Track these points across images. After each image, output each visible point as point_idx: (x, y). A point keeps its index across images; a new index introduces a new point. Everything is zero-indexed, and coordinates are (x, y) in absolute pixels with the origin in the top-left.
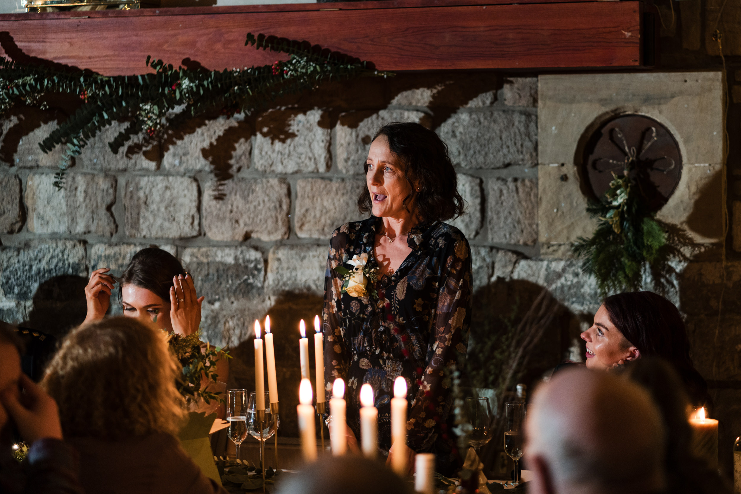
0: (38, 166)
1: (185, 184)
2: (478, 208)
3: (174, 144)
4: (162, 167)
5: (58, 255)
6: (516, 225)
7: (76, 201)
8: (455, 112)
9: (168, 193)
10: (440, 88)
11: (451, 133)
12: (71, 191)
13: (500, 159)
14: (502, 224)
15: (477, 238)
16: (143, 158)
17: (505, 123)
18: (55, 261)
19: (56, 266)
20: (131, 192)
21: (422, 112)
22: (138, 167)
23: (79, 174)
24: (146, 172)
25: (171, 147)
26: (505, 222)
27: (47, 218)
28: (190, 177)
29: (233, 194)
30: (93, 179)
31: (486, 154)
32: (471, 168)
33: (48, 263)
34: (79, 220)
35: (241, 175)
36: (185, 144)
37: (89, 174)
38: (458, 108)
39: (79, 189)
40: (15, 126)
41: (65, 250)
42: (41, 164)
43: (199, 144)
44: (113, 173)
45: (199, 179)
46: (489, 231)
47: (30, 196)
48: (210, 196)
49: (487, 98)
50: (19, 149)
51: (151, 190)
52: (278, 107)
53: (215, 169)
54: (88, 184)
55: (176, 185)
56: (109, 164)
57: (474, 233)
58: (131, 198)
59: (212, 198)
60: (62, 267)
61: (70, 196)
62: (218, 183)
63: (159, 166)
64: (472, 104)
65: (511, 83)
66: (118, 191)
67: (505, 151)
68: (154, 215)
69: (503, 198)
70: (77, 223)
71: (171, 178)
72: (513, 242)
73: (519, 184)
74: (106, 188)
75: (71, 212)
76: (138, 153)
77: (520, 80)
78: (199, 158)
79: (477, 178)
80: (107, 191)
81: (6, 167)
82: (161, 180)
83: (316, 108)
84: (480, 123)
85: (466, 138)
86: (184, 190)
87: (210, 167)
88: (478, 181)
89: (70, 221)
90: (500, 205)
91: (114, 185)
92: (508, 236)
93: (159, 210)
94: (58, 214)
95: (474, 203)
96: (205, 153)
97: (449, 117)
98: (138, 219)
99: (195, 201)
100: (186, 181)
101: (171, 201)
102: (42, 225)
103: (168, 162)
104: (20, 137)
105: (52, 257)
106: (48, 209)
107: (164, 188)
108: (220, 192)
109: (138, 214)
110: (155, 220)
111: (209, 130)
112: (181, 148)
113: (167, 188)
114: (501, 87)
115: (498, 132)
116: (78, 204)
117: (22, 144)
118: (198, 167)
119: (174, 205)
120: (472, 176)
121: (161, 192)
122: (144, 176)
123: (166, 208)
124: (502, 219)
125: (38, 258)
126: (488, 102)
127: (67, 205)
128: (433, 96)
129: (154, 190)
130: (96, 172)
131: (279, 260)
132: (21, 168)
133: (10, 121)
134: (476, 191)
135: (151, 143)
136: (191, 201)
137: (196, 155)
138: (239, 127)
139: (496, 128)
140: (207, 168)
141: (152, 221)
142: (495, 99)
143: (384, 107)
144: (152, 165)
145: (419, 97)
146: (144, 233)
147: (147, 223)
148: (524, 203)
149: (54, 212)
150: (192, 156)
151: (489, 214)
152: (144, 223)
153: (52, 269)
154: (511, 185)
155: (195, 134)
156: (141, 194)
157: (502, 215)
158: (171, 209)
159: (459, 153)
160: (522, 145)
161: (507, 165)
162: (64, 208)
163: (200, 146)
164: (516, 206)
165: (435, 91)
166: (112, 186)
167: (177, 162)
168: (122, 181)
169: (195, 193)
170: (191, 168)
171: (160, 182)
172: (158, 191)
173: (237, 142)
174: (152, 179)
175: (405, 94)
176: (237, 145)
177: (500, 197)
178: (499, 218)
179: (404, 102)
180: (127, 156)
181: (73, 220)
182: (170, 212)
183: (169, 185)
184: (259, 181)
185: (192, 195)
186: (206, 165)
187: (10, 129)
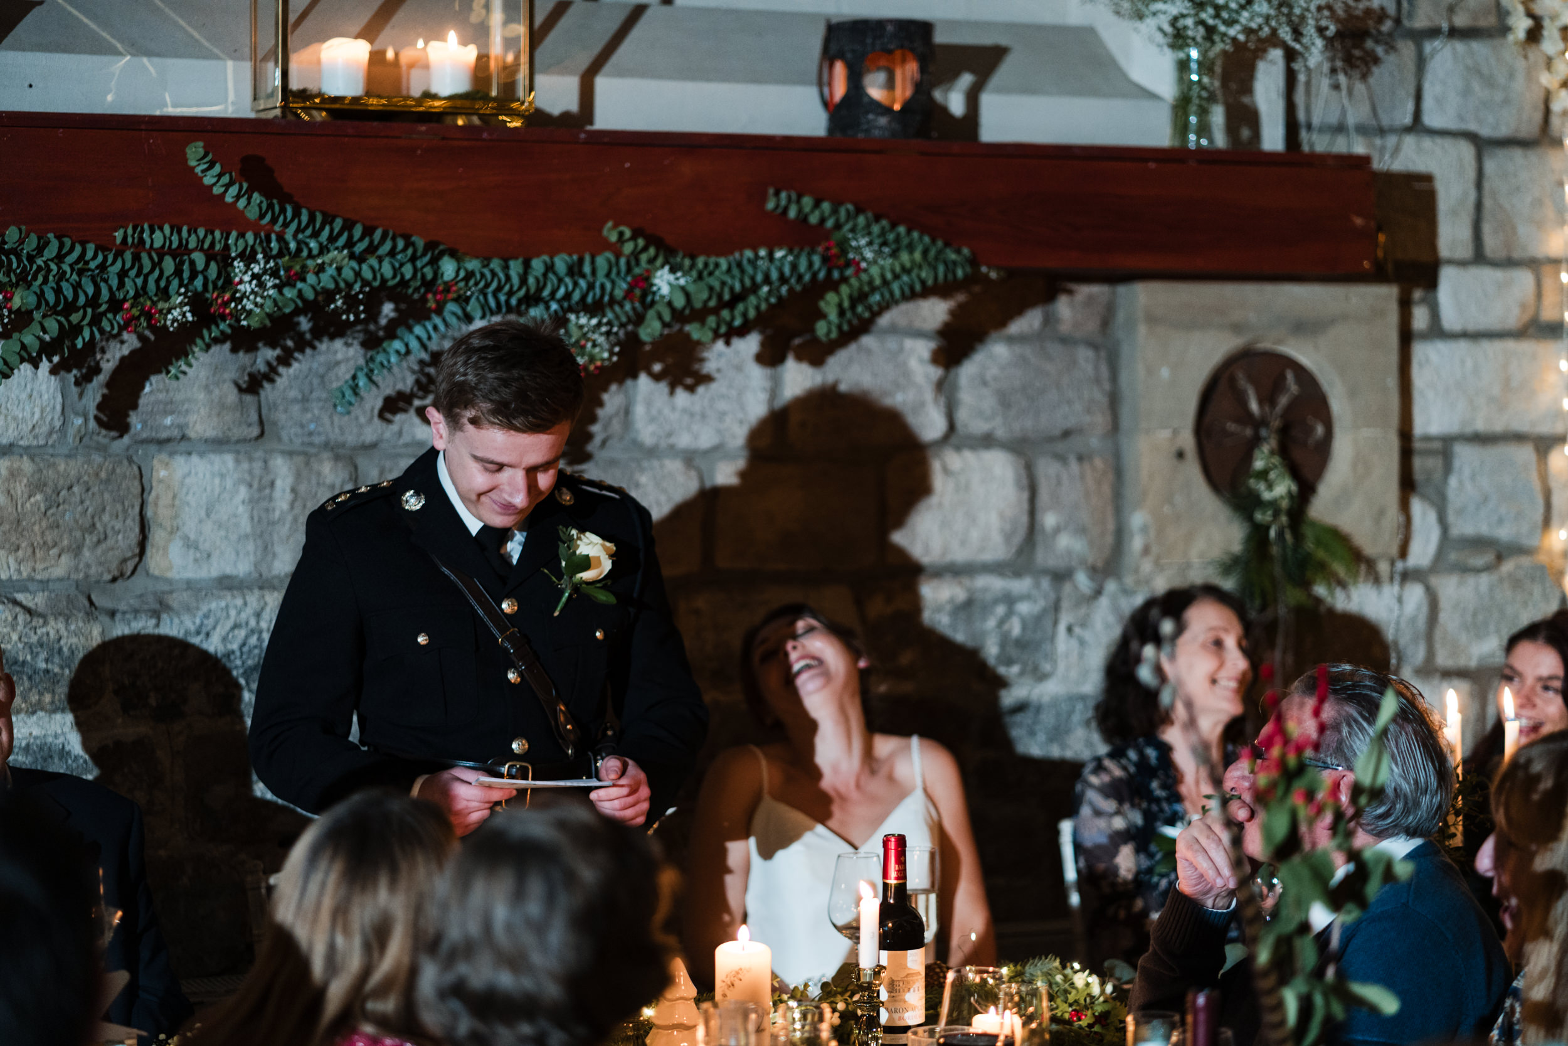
0: (184, 437)
2: (1026, 507)
7: (274, 510)
8: (984, 342)
10: (961, 299)
11: (978, 379)
12: (261, 489)
13: (1058, 424)
15: (1020, 559)
17: (1065, 361)
21: (933, 340)
22: (406, 438)
23: (276, 455)
27: (206, 546)
30: (307, 464)
31: (1036, 414)
32: (1011, 438)
33: (224, 639)
34: (279, 549)
35: (607, 453)
37: (298, 453)
38: (989, 335)
39: (279, 483)
40: (133, 353)
42: (192, 434)
44: (351, 452)
46: (1040, 547)
47: (165, 500)
49: (1037, 316)
50: (142, 401)
54: (298, 476)
56: (342, 434)
57: (1017, 551)
61: (258, 501)
64: (1012, 328)
67: (1065, 408)
69: (1061, 490)
70: (274, 555)
73: (1086, 465)
75: (262, 532)
76: (405, 411)
77: (1086, 288)
79: (1022, 455)
81: (110, 439)
83: (751, 333)
84: (1026, 361)
88: (1024, 461)
89: (259, 553)
91: (354, 477)
94: (234, 537)
95: (1018, 498)
97: (974, 350)
102: (196, 560)
104: (147, 378)
106: (208, 527)
114: (1055, 299)
115: (1053, 376)
116: (277, 514)
117: (151, 392)
120: (1014, 452)
126: (1037, 325)
127: (252, 518)
130: (313, 450)
132: (144, 442)
133: (122, 342)
134: (1022, 479)
139: (1051, 369)
142: (1048, 319)
143: (867, 331)
145: (926, 313)
148: (1092, 498)
149: (223, 533)
159: (994, 412)
160: (1089, 400)
161: (1066, 434)
162: (245, 526)
164: (1080, 503)
165: (954, 303)
166: (351, 479)
168: (368, 467)
173: (605, 390)
175: (903, 307)
176: (605, 397)
177: (1058, 487)
180: (381, 417)
181: (266, 548)
187: (123, 359)
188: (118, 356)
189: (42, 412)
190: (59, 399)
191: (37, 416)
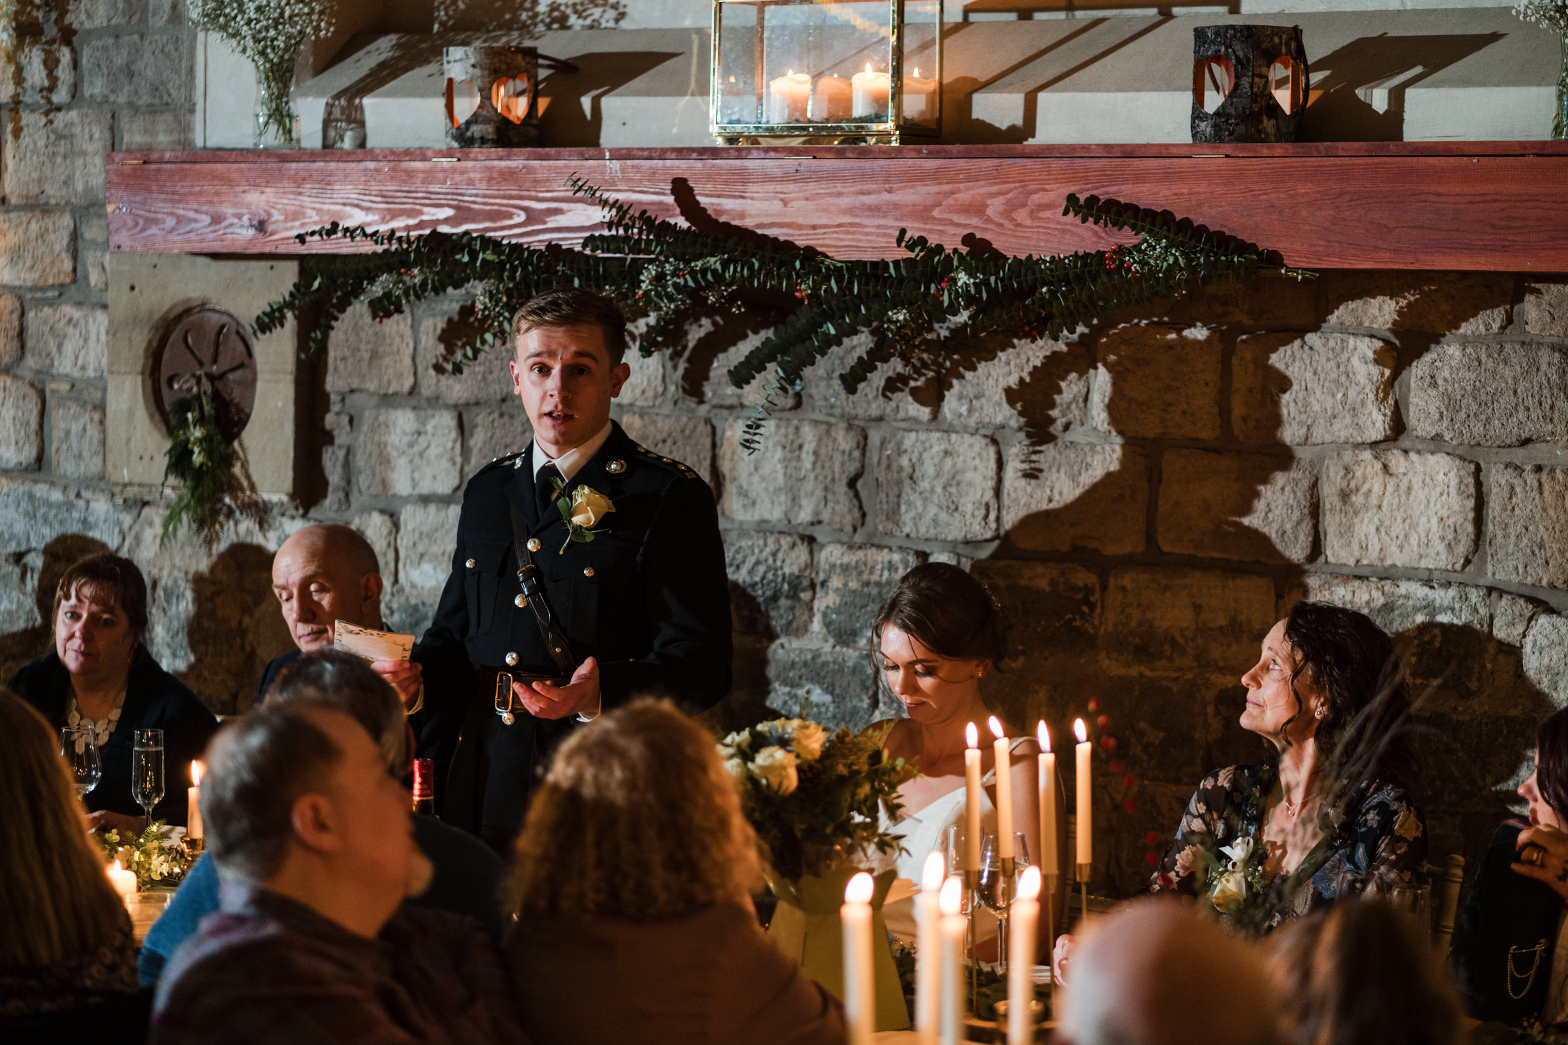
0: (742, 406)
1: (977, 449)
2: (1471, 515)
3: (961, 377)
4: (940, 417)
5: (766, 560)
6: (1537, 551)
7: (800, 469)
8: (1438, 342)
9: (949, 462)
10: (1412, 298)
11: (1428, 379)
12: (792, 451)
13: (1513, 430)
14: (1511, 549)
15: (1467, 569)
16: (910, 399)
17: (1524, 365)
18: (762, 569)
19: (763, 578)
20: (888, 457)
21: (1379, 339)
22: (901, 415)
23: (805, 423)
24: (914, 424)
25: (955, 382)
26: (1516, 545)
27: (753, 495)
28: (985, 436)
29: (1054, 470)
30: (828, 432)
31: (1488, 419)
32: (1461, 444)
33: (751, 572)
34: (804, 502)
35: (1069, 436)
36: (978, 378)
37: (822, 422)
38: (1444, 335)
39: (806, 448)
40: (708, 335)
41: (778, 550)
42: (746, 402)
43: (1001, 379)
44: (862, 424)
45: (999, 439)
46: (1489, 558)
47: (728, 456)
48: (1017, 470)
49: (1495, 318)
50: (712, 374)
51: (921, 455)
52: (1136, 321)
53: (1027, 424)
54: (820, 440)
55: (961, 451)
56: (855, 408)
57: (1462, 561)
58: (888, 467)
59: (1020, 474)
60: (772, 581)
61: (790, 460)
62: (1031, 449)
63: (935, 415)
64: (1466, 328)
65: (1538, 292)
66: (868, 455)
67: (1522, 415)
68: (925, 500)
69: (1514, 500)
70: (800, 506)
71: (954, 437)
72: (1529, 580)
73: (1544, 476)
74: (848, 448)
75: (792, 487)
76: (902, 390)
77: (1554, 288)
78: (999, 404)
79: (1471, 462)
80: (850, 454)
81: (693, 405)
82: (938, 439)
83: (1199, 324)
84: (1480, 364)
85: (1454, 390)
86: (974, 458)
87: (1018, 421)
88: (1472, 467)
89: (789, 503)
90: (1508, 512)
91: (862, 445)
92: (1521, 570)
93: (932, 490)
94: (771, 489)
95: (1463, 506)
96: (1011, 395)
97: (1428, 350)
98: (899, 505)
99: (992, 479)
100: (979, 442)
101: (953, 477)
102: (744, 506)
103: (950, 409)
104: (715, 355)
105: (758, 563)
106: (756, 479)
107: (942, 454)
108: (1033, 465)
109: (899, 496)
110: (925, 507)
111: (1018, 354)
112: (972, 385)
113: (946, 453)
114: (1521, 300)
115: (1510, 381)
116: (803, 472)
117: (718, 367)
118: (999, 419)
119: (958, 484)
120: (1462, 458)
121: (936, 461)
122: (911, 431)
123: (945, 488)
124: (1513, 538)
125: (736, 563)
126: (1496, 327)
127: (785, 474)
128: (1400, 313)
129: (925, 455)
130: (833, 420)
131: (1123, 589)
132: (715, 407)
133: (700, 326)
134: (1467, 485)
135: (924, 375)
136: (985, 478)
137: (997, 398)
138: (1069, 353)
139: (1508, 373)
140: (1014, 422)
141: (920, 510)
142: (1509, 320)
143: (1315, 328)
144: (925, 412)
145: (1376, 312)
146: (907, 530)
147: (913, 513)
148: (1551, 512)
149: (764, 485)
150: (988, 400)
151: (1490, 528)
152: (907, 511)
153: (756, 583)
154: (1531, 478)
155: (996, 361)
156: (905, 461)
157: (1513, 532)
158: (953, 490)
159: (1441, 414)
160: (1552, 407)
161: (1526, 442)
162: (781, 480)
163: (1003, 384)
164: (1538, 517)
165: (1403, 303)
166: (858, 447)
167: (964, 409)
168: (875, 437)
169: (993, 465)
170: (987, 420)
171: (936, 442)
172: (932, 458)
173: (1063, 379)
174: (923, 436)
175: (1351, 305)
176: (1063, 384)
177: (1511, 498)
178: (1506, 536)
179: (1349, 320)
180: (884, 395)
181: (794, 500)
182: (950, 493)
183: (950, 448)
184: (1098, 448)
185: (986, 468)
186: (1011, 416)
187: (700, 340)
188: (697, 337)
189: (649, 380)
190: (661, 370)
191: (645, 383)
